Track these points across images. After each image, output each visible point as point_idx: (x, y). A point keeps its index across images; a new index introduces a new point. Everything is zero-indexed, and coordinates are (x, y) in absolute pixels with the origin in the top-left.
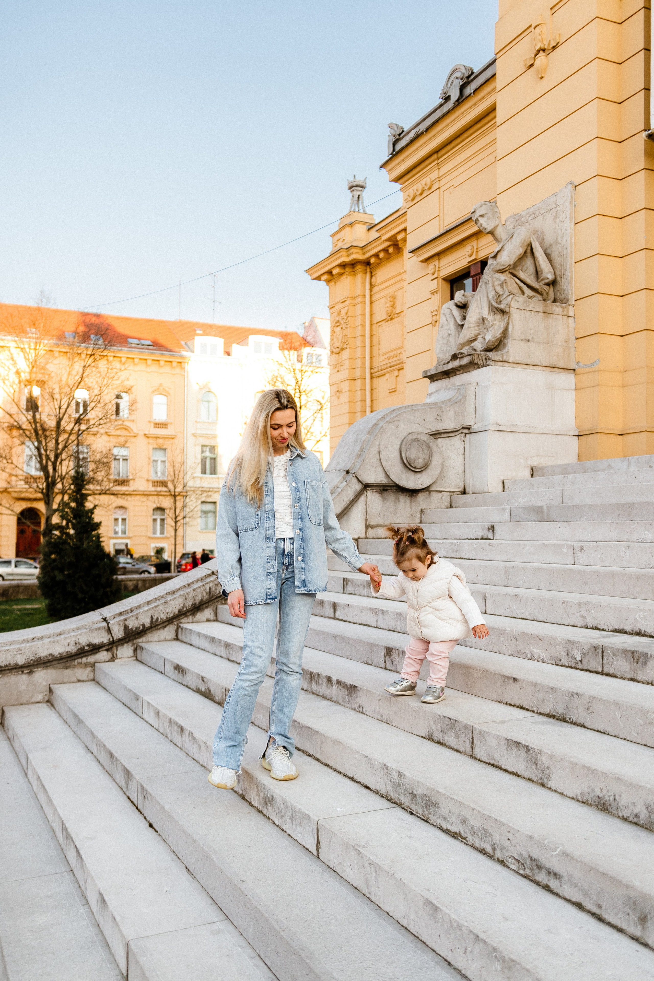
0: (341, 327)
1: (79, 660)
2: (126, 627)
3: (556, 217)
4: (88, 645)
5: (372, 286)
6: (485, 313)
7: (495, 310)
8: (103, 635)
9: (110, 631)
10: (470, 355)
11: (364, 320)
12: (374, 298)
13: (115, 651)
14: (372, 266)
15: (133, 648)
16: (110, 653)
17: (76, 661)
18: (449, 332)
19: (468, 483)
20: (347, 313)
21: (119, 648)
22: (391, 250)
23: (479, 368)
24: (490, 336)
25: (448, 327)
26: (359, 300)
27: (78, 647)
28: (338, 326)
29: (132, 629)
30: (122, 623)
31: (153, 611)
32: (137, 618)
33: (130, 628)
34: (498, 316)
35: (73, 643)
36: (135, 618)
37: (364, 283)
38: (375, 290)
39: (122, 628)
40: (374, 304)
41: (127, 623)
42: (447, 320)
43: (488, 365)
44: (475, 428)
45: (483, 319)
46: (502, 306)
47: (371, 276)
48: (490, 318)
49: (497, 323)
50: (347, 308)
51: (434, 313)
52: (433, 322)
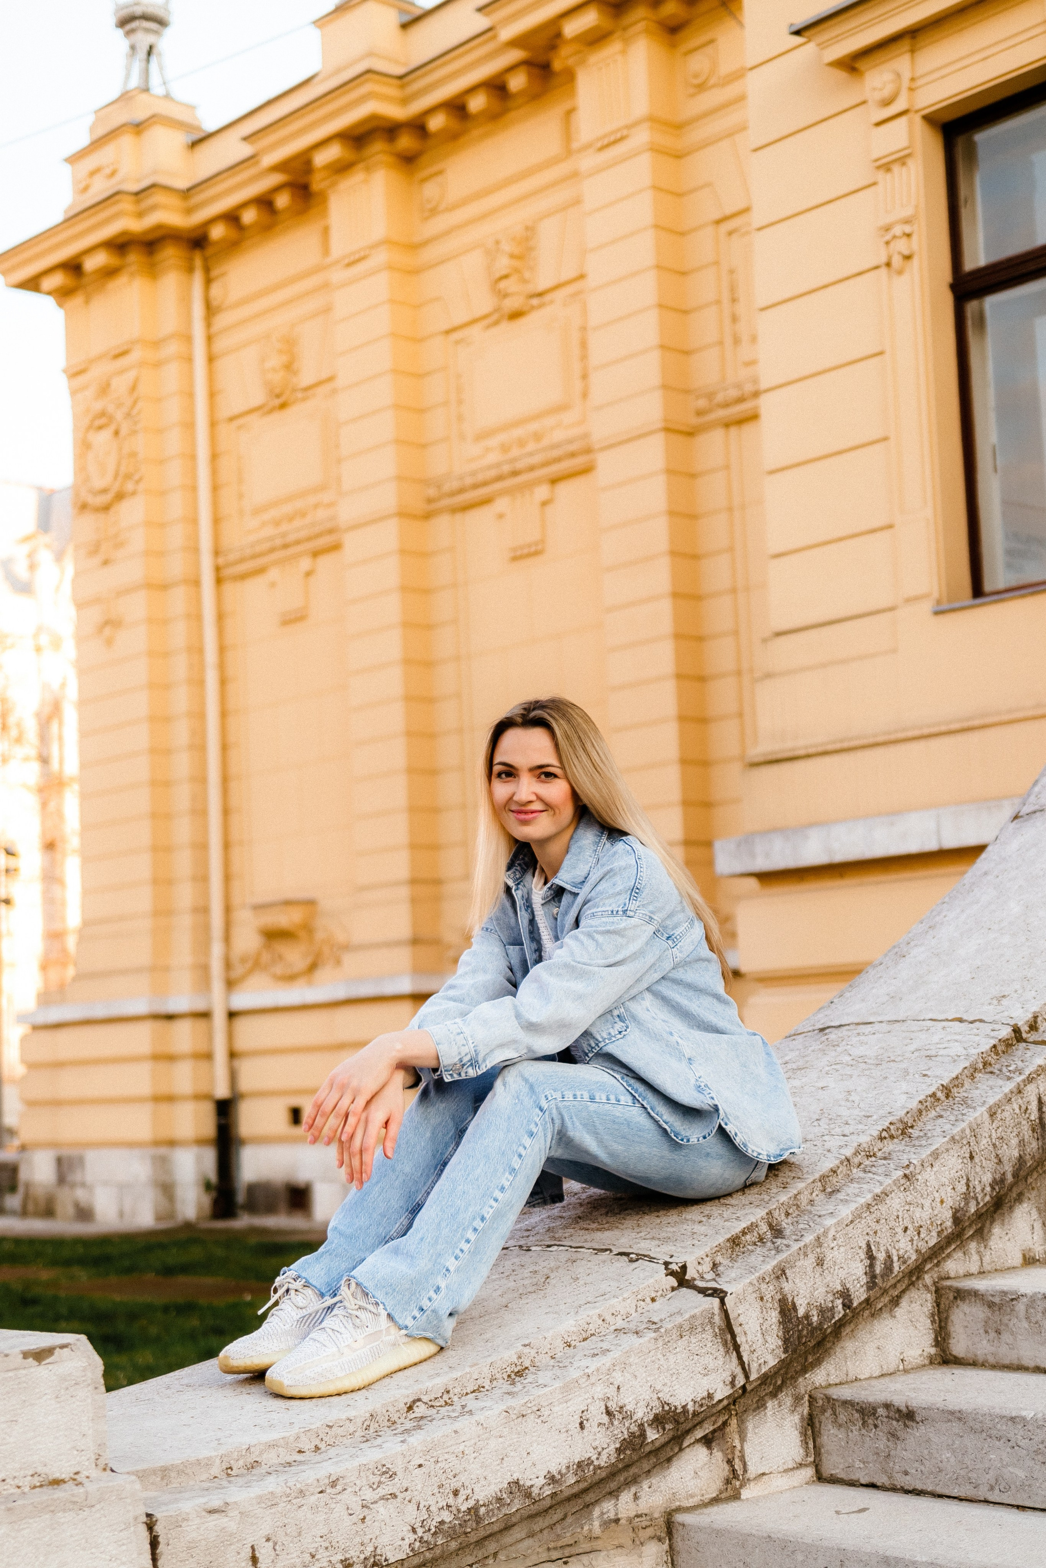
0: (112, 428)
1: (608, 1508)
2: (786, 1309)
4: (658, 1421)
5: (211, 310)
8: (709, 1361)
9: (733, 1336)
11: (190, 409)
12: (220, 345)
13: (737, 1443)
14: (210, 251)
15: (796, 1418)
16: (718, 1455)
17: (596, 1512)
20: (133, 388)
21: (750, 1425)
22: (282, 201)
26: (172, 348)
27: (621, 1430)
28: (100, 428)
29: (807, 1316)
30: (769, 1291)
31: (870, 1219)
32: (820, 1262)
33: (801, 1312)
35: (597, 1414)
36: (811, 1259)
37: (185, 300)
38: (221, 321)
39: (774, 1316)
40: (224, 365)
41: (787, 1287)
47: (208, 282)
50: (131, 375)
51: (898, 230)
52: (897, 261)
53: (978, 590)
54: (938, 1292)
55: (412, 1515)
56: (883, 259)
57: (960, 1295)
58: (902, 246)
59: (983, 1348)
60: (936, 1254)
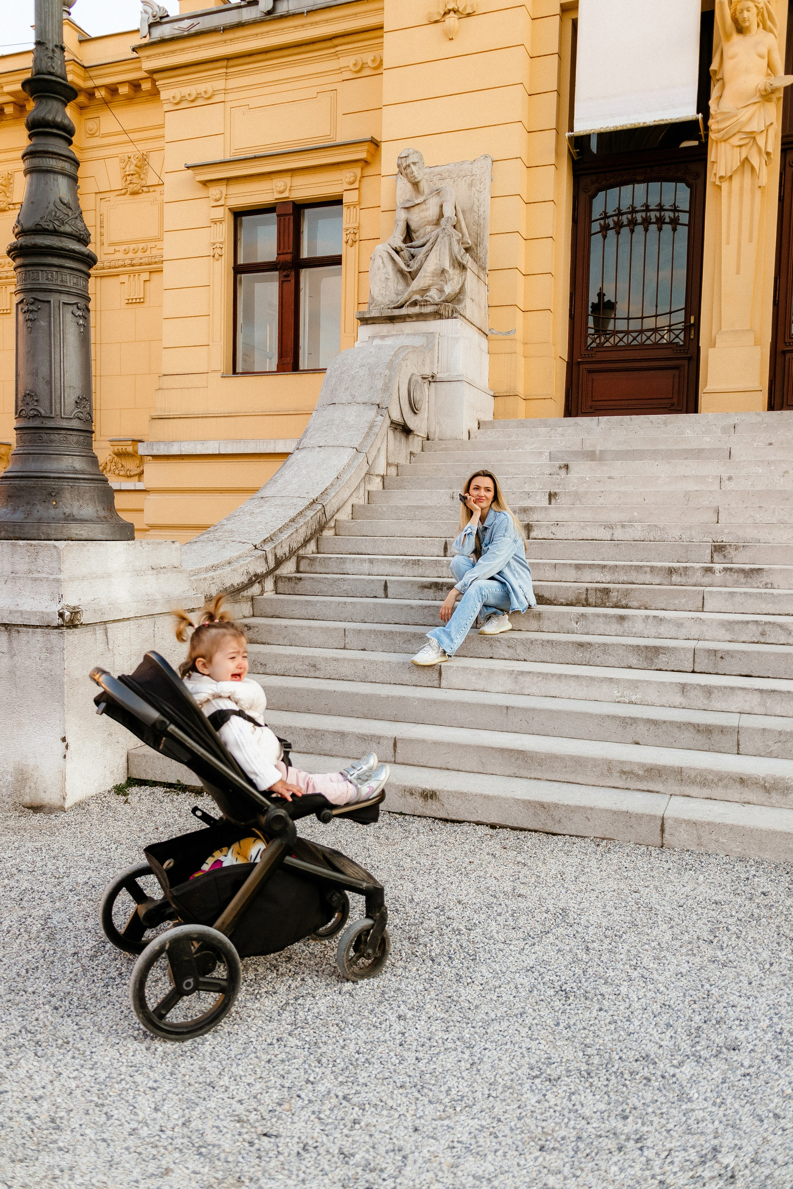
1: (244, 593)
2: (276, 556)
3: (471, 185)
4: (254, 576)
6: (447, 265)
7: (456, 265)
8: (263, 565)
9: (267, 560)
10: (437, 305)
13: (264, 583)
15: (274, 580)
16: (261, 585)
17: (242, 593)
18: (387, 276)
19: (432, 430)
21: (267, 580)
23: (441, 318)
24: (449, 289)
25: (384, 271)
27: (249, 577)
30: (273, 551)
31: (289, 538)
33: (279, 557)
34: (457, 272)
35: (246, 572)
39: (273, 557)
41: (276, 551)
42: (383, 263)
43: (456, 318)
44: (439, 376)
45: (443, 271)
46: (465, 262)
48: (451, 271)
49: (456, 277)
51: (218, 245)
52: (217, 256)
53: (234, 372)
54: (298, 557)
55: (217, 588)
56: (212, 254)
57: (303, 558)
58: (218, 251)
59: (308, 569)
60: (298, 549)
